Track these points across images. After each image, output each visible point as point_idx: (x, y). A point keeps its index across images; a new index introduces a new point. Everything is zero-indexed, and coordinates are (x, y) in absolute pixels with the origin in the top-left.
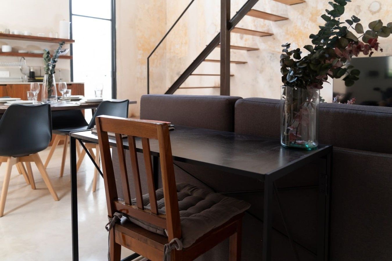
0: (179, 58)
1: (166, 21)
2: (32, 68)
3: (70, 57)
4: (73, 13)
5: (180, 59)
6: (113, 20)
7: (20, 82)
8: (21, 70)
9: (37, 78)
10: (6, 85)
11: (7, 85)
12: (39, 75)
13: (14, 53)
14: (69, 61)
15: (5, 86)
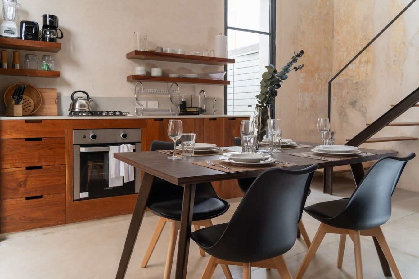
0: (355, 82)
1: (333, 34)
2: (183, 96)
3: (225, 82)
4: (229, 25)
5: (357, 83)
6: (272, 34)
7: (170, 115)
8: (171, 99)
9: (188, 110)
10: (162, 119)
11: (164, 120)
12: (191, 106)
13: (164, 78)
14: (222, 87)
15: (161, 121)
